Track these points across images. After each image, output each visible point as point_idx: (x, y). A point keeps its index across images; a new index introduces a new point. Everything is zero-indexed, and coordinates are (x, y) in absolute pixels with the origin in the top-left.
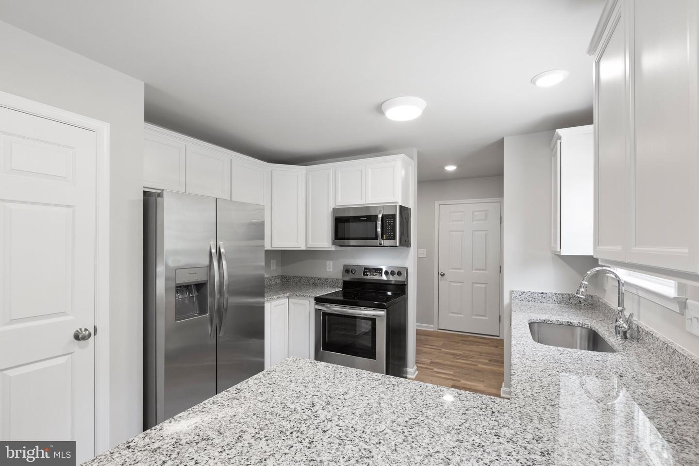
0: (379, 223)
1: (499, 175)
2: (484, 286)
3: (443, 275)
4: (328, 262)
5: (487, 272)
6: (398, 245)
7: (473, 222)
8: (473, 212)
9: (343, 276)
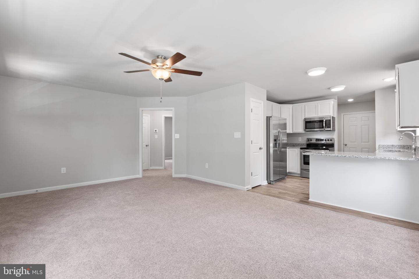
0: (324, 123)
1: (374, 101)
2: (368, 149)
3: (346, 145)
4: (299, 138)
5: (369, 143)
6: (332, 130)
7: (361, 121)
8: (361, 117)
9: (307, 142)
